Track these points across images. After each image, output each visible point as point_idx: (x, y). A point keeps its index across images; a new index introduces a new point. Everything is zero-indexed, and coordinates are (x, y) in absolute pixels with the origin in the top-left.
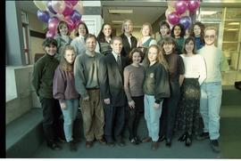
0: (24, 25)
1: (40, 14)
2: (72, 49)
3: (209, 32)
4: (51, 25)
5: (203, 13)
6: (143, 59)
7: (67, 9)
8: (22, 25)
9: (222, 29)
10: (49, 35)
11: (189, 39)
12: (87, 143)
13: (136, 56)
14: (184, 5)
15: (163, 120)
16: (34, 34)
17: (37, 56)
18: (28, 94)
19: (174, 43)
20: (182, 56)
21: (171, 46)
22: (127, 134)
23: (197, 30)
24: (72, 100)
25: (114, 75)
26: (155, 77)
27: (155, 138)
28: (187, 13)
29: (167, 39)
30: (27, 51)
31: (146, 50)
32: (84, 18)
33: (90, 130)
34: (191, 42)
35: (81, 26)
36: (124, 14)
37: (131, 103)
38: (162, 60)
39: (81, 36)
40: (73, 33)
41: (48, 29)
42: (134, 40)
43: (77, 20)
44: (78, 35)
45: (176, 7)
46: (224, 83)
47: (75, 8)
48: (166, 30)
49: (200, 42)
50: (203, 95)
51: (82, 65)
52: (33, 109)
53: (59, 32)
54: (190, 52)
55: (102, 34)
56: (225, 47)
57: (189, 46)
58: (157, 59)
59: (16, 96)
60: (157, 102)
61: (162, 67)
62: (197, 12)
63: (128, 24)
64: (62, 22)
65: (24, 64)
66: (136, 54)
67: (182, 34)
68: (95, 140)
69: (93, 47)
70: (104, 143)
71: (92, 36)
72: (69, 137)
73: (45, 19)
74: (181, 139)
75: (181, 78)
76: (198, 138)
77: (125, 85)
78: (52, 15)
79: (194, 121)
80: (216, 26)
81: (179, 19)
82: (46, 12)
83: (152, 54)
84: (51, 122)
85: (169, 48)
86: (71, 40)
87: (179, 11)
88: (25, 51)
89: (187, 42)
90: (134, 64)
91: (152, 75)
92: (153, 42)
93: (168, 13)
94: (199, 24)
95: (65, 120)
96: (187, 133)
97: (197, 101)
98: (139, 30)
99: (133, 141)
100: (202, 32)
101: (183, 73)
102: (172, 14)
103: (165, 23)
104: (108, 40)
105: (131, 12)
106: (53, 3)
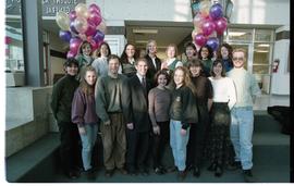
0: (45, 45)
1: (62, 34)
2: (94, 70)
3: (238, 54)
4: (73, 45)
5: (231, 34)
6: (169, 81)
7: (90, 28)
8: (43, 44)
9: (251, 50)
10: (70, 55)
11: (217, 61)
12: (107, 172)
14: (211, 26)
16: (53, 53)
17: (57, 77)
18: (45, 117)
19: (201, 65)
20: (210, 78)
21: (198, 69)
24: (92, 125)
26: (181, 101)
28: (215, 34)
29: (194, 61)
30: (46, 71)
31: (172, 72)
32: (107, 38)
34: (219, 64)
35: (103, 46)
36: (149, 34)
37: (156, 129)
38: (189, 83)
39: (103, 57)
40: (95, 53)
41: (68, 49)
43: (100, 41)
44: (99, 55)
45: (202, 28)
46: (255, 108)
47: (97, 28)
48: (192, 51)
49: (229, 65)
50: (234, 121)
51: (104, 86)
53: (81, 52)
54: (218, 74)
55: (125, 55)
56: (255, 70)
58: (183, 81)
59: (31, 117)
60: (184, 127)
61: (189, 90)
62: (225, 33)
63: (152, 45)
64: (86, 42)
65: (42, 84)
66: (161, 76)
67: (210, 56)
68: (116, 168)
69: (116, 68)
70: (125, 173)
71: (115, 57)
72: (87, 166)
73: (67, 39)
74: (210, 169)
75: (210, 102)
76: (230, 167)
77: (150, 110)
78: (74, 35)
80: (245, 48)
81: (206, 40)
82: (68, 32)
85: (196, 71)
86: (93, 60)
87: (206, 33)
88: (44, 71)
89: (215, 64)
90: (159, 87)
91: (178, 99)
92: (179, 64)
93: (194, 34)
97: (226, 127)
98: (165, 50)
99: (157, 170)
100: (230, 54)
102: (198, 35)
103: (190, 44)
104: (132, 61)
105: (156, 32)
106: (75, 23)
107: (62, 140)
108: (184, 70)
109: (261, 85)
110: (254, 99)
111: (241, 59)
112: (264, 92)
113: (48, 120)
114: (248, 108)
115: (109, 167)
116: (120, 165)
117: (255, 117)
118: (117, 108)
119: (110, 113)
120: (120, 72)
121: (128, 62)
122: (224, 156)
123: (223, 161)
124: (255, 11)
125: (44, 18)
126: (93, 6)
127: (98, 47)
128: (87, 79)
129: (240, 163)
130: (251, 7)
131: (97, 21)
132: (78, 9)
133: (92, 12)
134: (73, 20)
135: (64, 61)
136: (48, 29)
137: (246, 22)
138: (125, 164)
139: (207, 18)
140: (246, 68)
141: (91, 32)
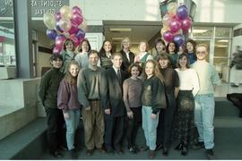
0: (34, 42)
1: (48, 32)
3: (200, 49)
4: (58, 42)
5: (195, 31)
6: (141, 73)
7: (73, 28)
8: (32, 42)
9: (212, 45)
10: (55, 51)
12: (88, 151)
13: (134, 70)
14: (178, 24)
15: (160, 130)
16: (42, 49)
17: (44, 70)
18: (34, 104)
20: (177, 70)
21: (166, 62)
22: (126, 143)
23: (190, 47)
24: (75, 111)
25: (114, 87)
26: (152, 89)
27: (153, 147)
28: (181, 31)
30: (35, 64)
31: (144, 64)
32: (88, 36)
33: (91, 139)
34: (184, 57)
35: (84, 43)
36: (124, 32)
37: (130, 114)
38: (158, 74)
40: (77, 49)
41: (54, 46)
42: (132, 55)
43: (81, 38)
44: (81, 51)
45: (170, 26)
47: (79, 27)
48: (162, 46)
50: (197, 106)
52: (38, 119)
53: (65, 48)
56: (216, 61)
57: (183, 61)
58: (153, 73)
59: (22, 105)
60: (155, 112)
62: (190, 31)
64: (68, 39)
65: (32, 76)
66: (134, 68)
67: (176, 50)
68: (95, 148)
71: (94, 52)
73: (53, 37)
74: (177, 148)
75: (176, 90)
76: (194, 147)
77: (125, 98)
78: (59, 33)
79: (189, 131)
80: (207, 43)
81: (173, 37)
82: (54, 31)
83: (149, 68)
84: (55, 131)
85: (164, 63)
86: (75, 55)
87: (174, 30)
88: (33, 64)
89: (181, 58)
90: (132, 78)
91: (149, 88)
92: (149, 57)
93: (163, 31)
94: (191, 41)
95: (68, 129)
96: (183, 143)
97: (191, 112)
98: (137, 45)
99: (131, 150)
101: (178, 85)
102: (166, 33)
104: (109, 55)
106: (60, 23)
107: (48, 124)
108: (154, 62)
109: (221, 75)
110: (215, 87)
111: (203, 52)
112: (224, 82)
113: (36, 107)
114: (209, 95)
115: (89, 147)
116: (99, 145)
117: (216, 103)
118: (96, 96)
119: (90, 100)
120: (99, 65)
121: (105, 56)
122: (189, 137)
123: (188, 141)
124: (215, 12)
125: (33, 19)
126: (76, 8)
127: (79, 43)
128: (71, 71)
129: (203, 143)
130: (212, 7)
131: (78, 21)
132: (63, 11)
133: (75, 13)
134: (58, 20)
135: (51, 55)
136: (37, 29)
137: (208, 21)
138: (104, 145)
139: (175, 17)
140: (208, 61)
141: (74, 31)
